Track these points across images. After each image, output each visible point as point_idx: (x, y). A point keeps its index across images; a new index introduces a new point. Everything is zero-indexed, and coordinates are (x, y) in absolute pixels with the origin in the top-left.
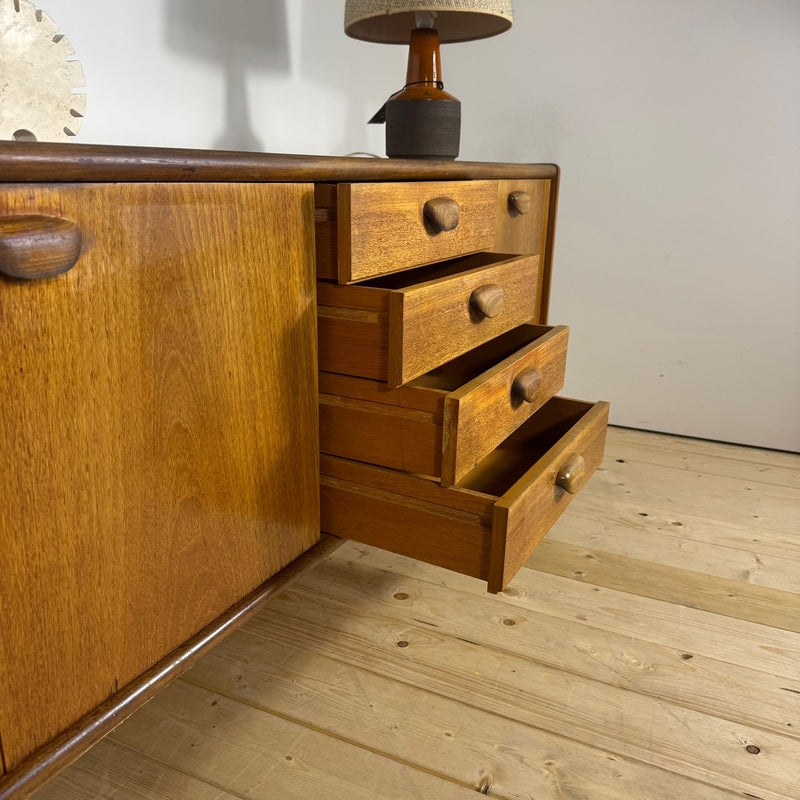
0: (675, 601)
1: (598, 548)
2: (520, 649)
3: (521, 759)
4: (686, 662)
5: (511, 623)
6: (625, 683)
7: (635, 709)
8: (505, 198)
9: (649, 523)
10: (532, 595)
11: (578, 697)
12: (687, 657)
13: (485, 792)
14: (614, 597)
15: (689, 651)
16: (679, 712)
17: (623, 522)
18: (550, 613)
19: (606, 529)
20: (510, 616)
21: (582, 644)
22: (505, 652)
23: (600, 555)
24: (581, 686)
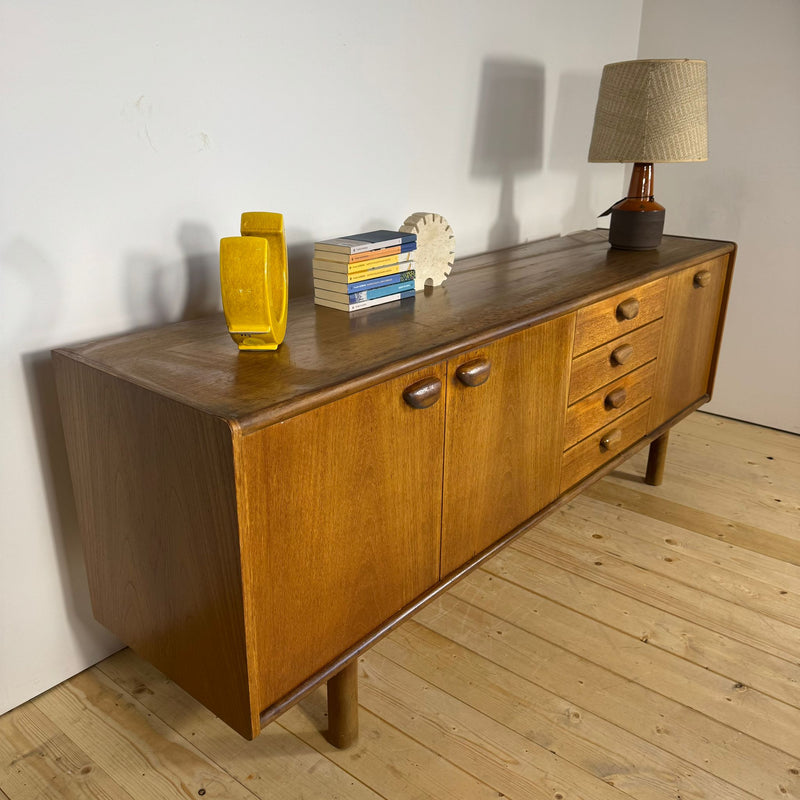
0: (785, 560)
1: (738, 521)
2: (674, 576)
3: (668, 630)
4: (782, 596)
5: (670, 560)
6: (738, 602)
7: (741, 616)
8: (692, 277)
9: (781, 507)
10: (686, 546)
11: (706, 604)
12: (783, 593)
13: (646, 642)
14: (741, 552)
15: (785, 590)
16: (769, 621)
17: (761, 504)
18: (696, 557)
19: (747, 508)
20: (669, 557)
21: (714, 577)
22: (664, 576)
23: (738, 526)
24: (710, 600)
